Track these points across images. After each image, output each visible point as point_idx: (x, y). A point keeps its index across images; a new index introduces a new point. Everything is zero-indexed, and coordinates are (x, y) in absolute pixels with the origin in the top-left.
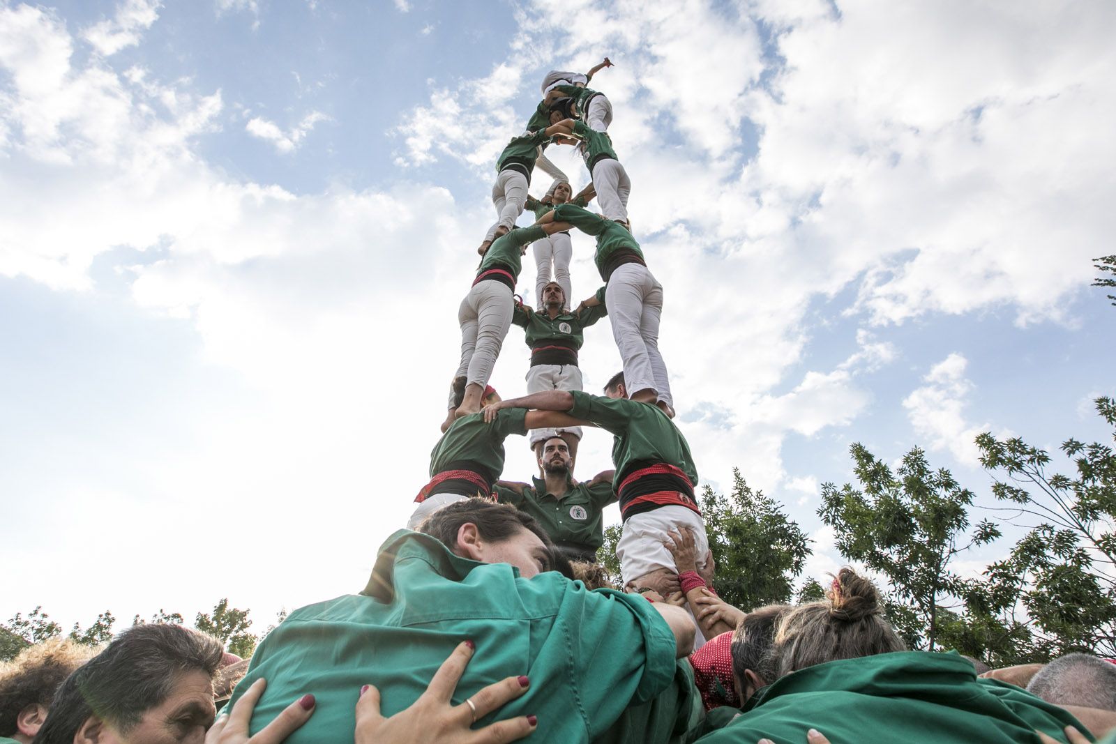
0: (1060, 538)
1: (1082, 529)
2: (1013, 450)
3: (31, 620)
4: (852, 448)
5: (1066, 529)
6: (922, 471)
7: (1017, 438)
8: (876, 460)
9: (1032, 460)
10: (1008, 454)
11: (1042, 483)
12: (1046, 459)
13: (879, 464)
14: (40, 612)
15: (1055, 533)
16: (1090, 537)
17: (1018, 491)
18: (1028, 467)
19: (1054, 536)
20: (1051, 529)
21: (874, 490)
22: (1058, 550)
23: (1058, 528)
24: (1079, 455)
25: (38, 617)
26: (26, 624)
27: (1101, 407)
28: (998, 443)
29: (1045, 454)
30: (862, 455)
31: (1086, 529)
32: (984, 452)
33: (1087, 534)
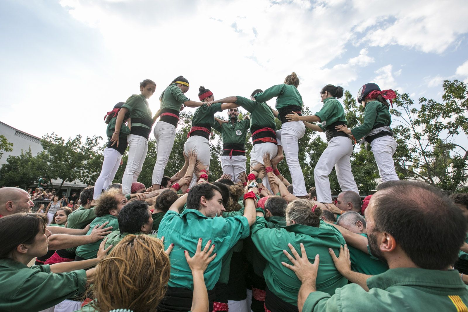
0: (404, 130)
2: (403, 98)
3: (52, 136)
5: (408, 127)
7: (407, 94)
9: (407, 103)
10: (401, 99)
11: (407, 111)
12: (412, 103)
13: (353, 99)
15: (403, 128)
16: (414, 131)
17: (398, 112)
18: (405, 105)
21: (348, 108)
22: (402, 134)
23: (405, 127)
24: (423, 103)
25: (54, 135)
28: (399, 95)
29: (413, 101)
33: (414, 129)
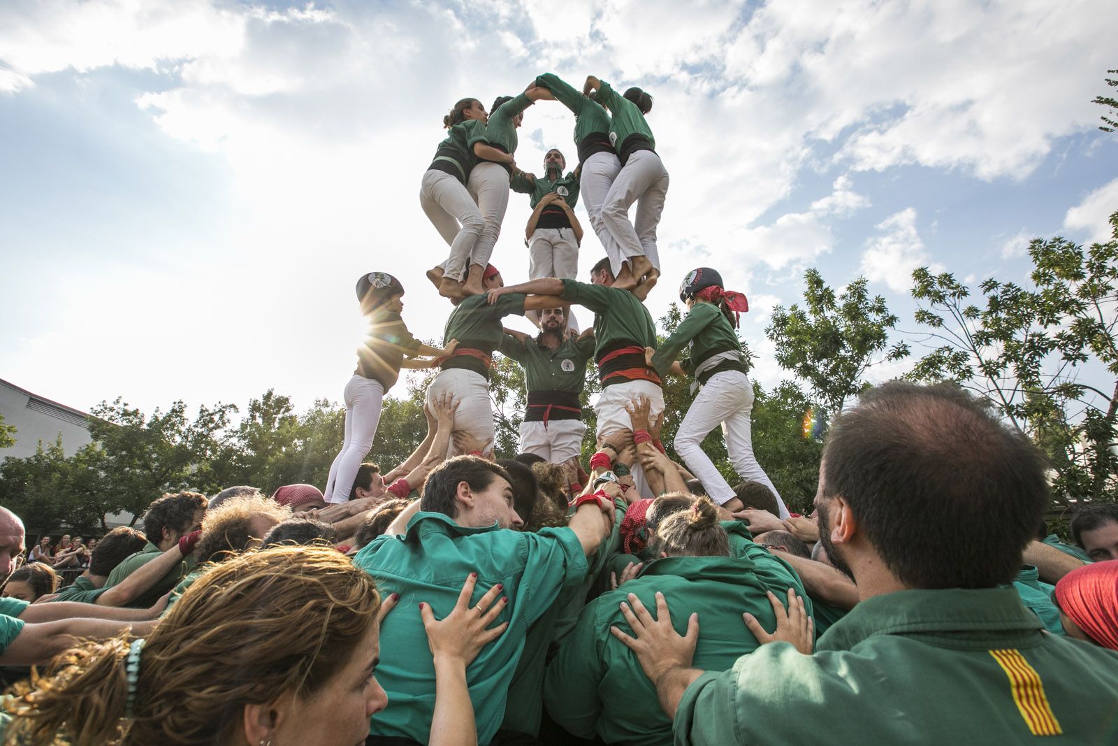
0: (956, 358)
1: (975, 351)
2: (942, 284)
3: (115, 407)
4: (806, 273)
5: (962, 350)
6: (861, 297)
7: (949, 274)
8: (825, 286)
9: (954, 294)
10: (937, 287)
11: (956, 313)
12: (965, 294)
13: (827, 289)
14: (122, 401)
15: (953, 354)
16: (979, 358)
17: (935, 317)
18: (950, 300)
19: (951, 356)
20: (950, 350)
21: (816, 312)
22: (952, 367)
23: (956, 350)
24: (992, 293)
25: (121, 405)
26: (112, 409)
27: (1033, 247)
28: (931, 277)
29: (966, 290)
30: (815, 280)
31: (978, 351)
32: (915, 284)
33: (978, 354)
